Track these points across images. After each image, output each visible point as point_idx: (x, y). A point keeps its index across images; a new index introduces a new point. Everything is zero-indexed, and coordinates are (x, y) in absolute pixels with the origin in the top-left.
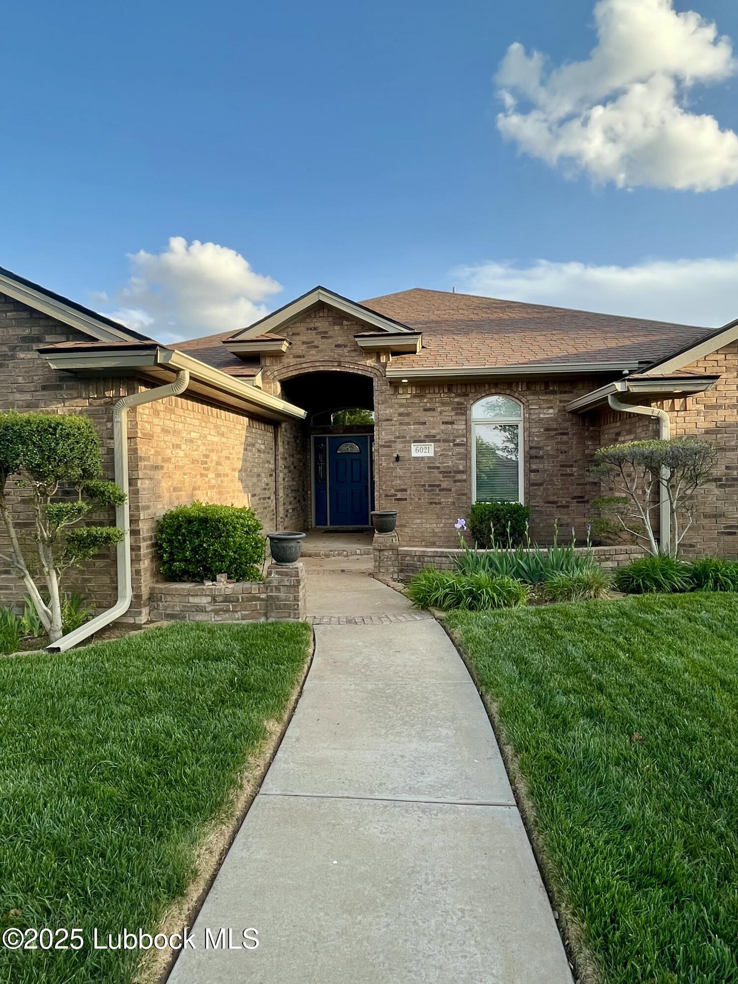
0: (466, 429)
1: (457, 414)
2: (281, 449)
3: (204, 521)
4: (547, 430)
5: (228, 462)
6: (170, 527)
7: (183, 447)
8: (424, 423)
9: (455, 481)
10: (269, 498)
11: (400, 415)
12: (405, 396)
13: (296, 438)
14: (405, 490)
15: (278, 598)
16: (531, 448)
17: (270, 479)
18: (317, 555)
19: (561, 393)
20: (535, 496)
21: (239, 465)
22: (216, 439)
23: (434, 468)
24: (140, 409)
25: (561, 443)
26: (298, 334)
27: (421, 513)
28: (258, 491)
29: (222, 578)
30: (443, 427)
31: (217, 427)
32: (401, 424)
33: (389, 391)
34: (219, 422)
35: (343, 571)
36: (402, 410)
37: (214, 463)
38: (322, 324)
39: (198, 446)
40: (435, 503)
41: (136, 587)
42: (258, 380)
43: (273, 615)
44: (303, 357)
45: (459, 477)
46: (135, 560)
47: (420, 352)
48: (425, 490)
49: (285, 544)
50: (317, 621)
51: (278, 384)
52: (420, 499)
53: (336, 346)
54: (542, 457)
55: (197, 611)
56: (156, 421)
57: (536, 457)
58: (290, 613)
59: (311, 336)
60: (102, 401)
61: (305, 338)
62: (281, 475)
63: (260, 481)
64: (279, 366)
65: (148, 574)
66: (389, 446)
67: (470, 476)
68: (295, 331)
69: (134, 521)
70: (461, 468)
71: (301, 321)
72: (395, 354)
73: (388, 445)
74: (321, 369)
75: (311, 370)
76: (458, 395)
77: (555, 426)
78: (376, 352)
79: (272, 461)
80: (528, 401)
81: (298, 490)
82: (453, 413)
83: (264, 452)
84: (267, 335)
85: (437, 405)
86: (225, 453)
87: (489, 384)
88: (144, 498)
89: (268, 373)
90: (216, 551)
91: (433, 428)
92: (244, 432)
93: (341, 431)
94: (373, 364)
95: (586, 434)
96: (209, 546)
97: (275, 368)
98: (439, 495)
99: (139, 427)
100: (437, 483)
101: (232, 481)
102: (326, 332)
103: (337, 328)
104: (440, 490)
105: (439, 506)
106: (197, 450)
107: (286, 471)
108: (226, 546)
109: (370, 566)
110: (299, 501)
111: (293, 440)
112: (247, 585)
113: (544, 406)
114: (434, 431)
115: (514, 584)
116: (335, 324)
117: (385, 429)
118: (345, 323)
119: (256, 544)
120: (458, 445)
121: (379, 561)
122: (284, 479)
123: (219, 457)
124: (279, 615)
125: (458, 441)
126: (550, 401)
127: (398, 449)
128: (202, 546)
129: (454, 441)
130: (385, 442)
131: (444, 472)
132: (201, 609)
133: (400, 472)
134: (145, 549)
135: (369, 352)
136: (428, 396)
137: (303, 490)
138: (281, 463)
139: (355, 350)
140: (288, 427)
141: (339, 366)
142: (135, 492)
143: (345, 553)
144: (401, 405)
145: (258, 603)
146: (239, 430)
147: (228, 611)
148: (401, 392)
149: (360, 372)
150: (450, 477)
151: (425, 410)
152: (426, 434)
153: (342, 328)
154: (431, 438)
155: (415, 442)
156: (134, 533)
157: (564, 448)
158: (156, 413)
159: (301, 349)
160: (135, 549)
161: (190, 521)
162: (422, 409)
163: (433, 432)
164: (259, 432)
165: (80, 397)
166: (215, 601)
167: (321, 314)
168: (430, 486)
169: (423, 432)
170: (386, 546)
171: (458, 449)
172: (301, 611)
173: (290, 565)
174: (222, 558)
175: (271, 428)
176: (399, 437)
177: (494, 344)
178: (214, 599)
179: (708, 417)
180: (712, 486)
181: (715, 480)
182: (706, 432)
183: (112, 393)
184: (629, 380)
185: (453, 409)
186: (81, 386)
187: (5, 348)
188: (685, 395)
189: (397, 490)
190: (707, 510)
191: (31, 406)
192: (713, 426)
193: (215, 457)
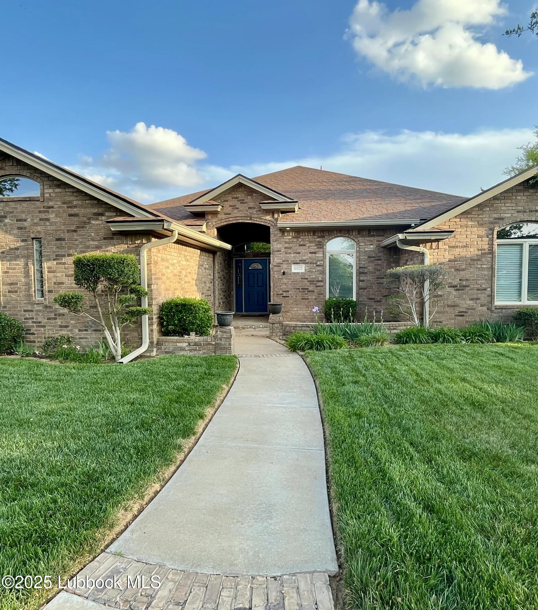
0: (323, 256)
1: (318, 248)
2: (217, 267)
3: (184, 305)
4: (369, 257)
5: (190, 275)
6: (166, 308)
7: (170, 267)
8: (299, 253)
9: (317, 286)
10: (210, 295)
11: (286, 248)
12: (288, 237)
13: (224, 260)
14: (288, 291)
15: (220, 344)
16: (360, 268)
17: (211, 284)
18: (238, 328)
19: (377, 236)
20: (362, 295)
21: (195, 277)
22: (185, 263)
23: (305, 279)
24: (152, 250)
25: (377, 265)
26: (227, 201)
27: (297, 305)
28: (205, 291)
29: (193, 334)
30: (310, 255)
31: (185, 256)
32: (286, 253)
33: (280, 234)
34: (186, 254)
35: (252, 335)
36: (287, 245)
37: (183, 276)
38: (240, 195)
39: (177, 267)
40: (305, 299)
41: (151, 338)
42: (204, 228)
43: (218, 352)
44: (230, 214)
45: (319, 284)
46: (151, 325)
47: (298, 211)
48: (299, 292)
49: (224, 317)
50: (239, 356)
51: (216, 230)
52: (296, 296)
53: (249, 208)
54: (366, 273)
55: (181, 350)
56: (159, 255)
57: (363, 273)
58: (227, 351)
59: (235, 202)
60: (134, 246)
61: (231, 203)
62: (217, 282)
63: (205, 285)
64: (216, 220)
65: (156, 332)
66: (279, 266)
67: (325, 283)
68: (225, 199)
69: (150, 305)
70: (320, 279)
71: (228, 194)
72: (283, 212)
73: (278, 265)
74: (240, 221)
75: (234, 222)
76: (319, 237)
77: (374, 255)
78: (272, 212)
79: (212, 274)
80: (358, 241)
81: (226, 291)
82: (316, 248)
83: (208, 269)
84: (209, 202)
85: (307, 243)
86: (189, 270)
87: (337, 231)
88: (155, 294)
89: (210, 223)
90: (190, 320)
91: (305, 256)
92: (198, 259)
93: (251, 256)
94: (270, 219)
95: (392, 260)
96: (187, 318)
97: (214, 220)
98: (307, 294)
99: (153, 258)
100: (306, 287)
101: (192, 286)
102: (243, 200)
103: (249, 197)
104: (308, 291)
105: (307, 301)
106: (176, 269)
107: (219, 280)
108: (195, 318)
109: (267, 333)
110: (226, 298)
111: (223, 261)
112: (205, 337)
113: (368, 244)
114: (305, 258)
115: (340, 339)
116: (248, 195)
117: (277, 256)
118: (254, 195)
119: (209, 318)
120: (318, 265)
121: (272, 330)
122: (218, 285)
123: (186, 273)
124: (221, 352)
125: (318, 263)
126: (371, 241)
127: (284, 267)
128: (183, 318)
129: (316, 263)
130: (277, 264)
131: (310, 281)
132: (182, 349)
133: (285, 281)
134: (155, 319)
135: (268, 212)
136: (301, 237)
137: (229, 291)
138: (217, 275)
139: (260, 211)
140: (221, 254)
141: (251, 219)
142: (150, 291)
143: (254, 327)
144: (286, 243)
145: (211, 346)
146: (196, 257)
147: (196, 350)
148: (286, 235)
149: (263, 223)
150: (313, 284)
151: (300, 245)
152: (300, 259)
153: (252, 198)
154: (303, 262)
155: (294, 263)
157: (379, 268)
158: (159, 251)
161: (177, 305)
162: (298, 245)
164: (205, 258)
165: (123, 243)
166: (190, 345)
167: (240, 190)
168: (302, 289)
169: (298, 258)
170: (276, 321)
171: (318, 268)
172: (232, 351)
173: (227, 328)
174: (193, 324)
175: (211, 255)
176: (284, 261)
177: (341, 207)
178: (189, 344)
179: (451, 253)
180: (452, 290)
181: (454, 287)
182: (449, 261)
183: (139, 241)
184: (406, 233)
185: (315, 245)
186: (124, 238)
187: (85, 219)
188: (437, 240)
189: (284, 291)
190: (449, 303)
191: (98, 247)
192: (453, 257)
193: (184, 273)
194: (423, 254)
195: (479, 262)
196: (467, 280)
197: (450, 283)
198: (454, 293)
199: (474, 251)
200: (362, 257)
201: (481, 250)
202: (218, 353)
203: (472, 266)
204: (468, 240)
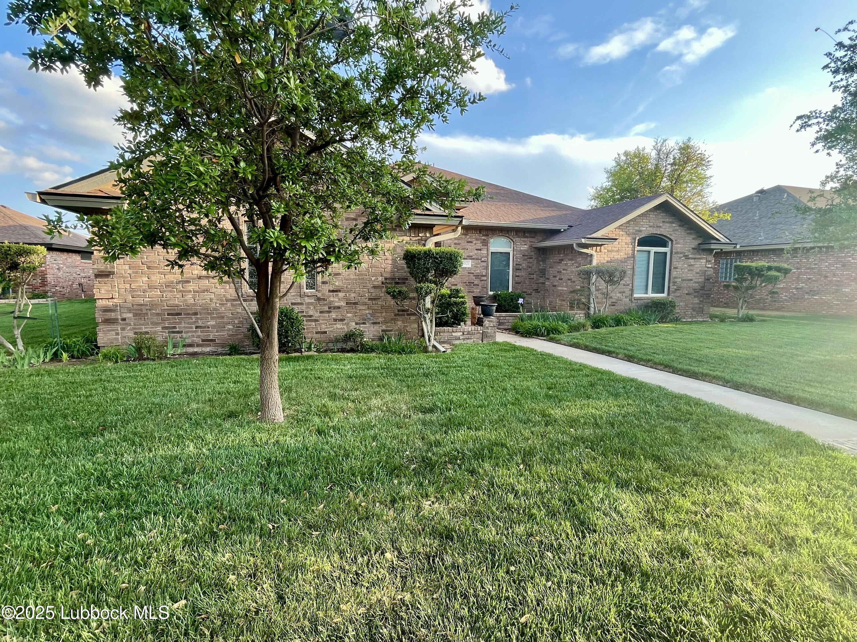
0: (486, 253)
8: (467, 249)
9: (481, 281)
11: (455, 244)
14: (457, 285)
15: (487, 332)
16: (516, 264)
19: (531, 238)
20: (517, 288)
23: (471, 273)
25: (529, 263)
29: (461, 324)
30: (476, 252)
40: (471, 292)
43: (485, 340)
45: (483, 278)
48: (466, 285)
57: (519, 268)
58: (492, 339)
60: (416, 238)
67: (488, 278)
70: (483, 274)
76: (484, 235)
77: (527, 254)
80: (515, 241)
85: (474, 240)
87: (500, 231)
91: (472, 252)
95: (540, 259)
100: (473, 281)
104: (474, 285)
113: (522, 244)
120: (483, 261)
124: (488, 340)
126: (524, 241)
129: (481, 259)
131: (476, 276)
132: (457, 338)
136: (470, 235)
145: (480, 335)
150: (478, 278)
151: (468, 242)
152: (468, 255)
154: (471, 257)
165: (406, 235)
166: (464, 334)
168: (469, 283)
171: (483, 264)
179: (608, 255)
183: (423, 235)
185: (481, 243)
186: (407, 230)
199: (623, 255)
200: (516, 256)
201: (628, 254)
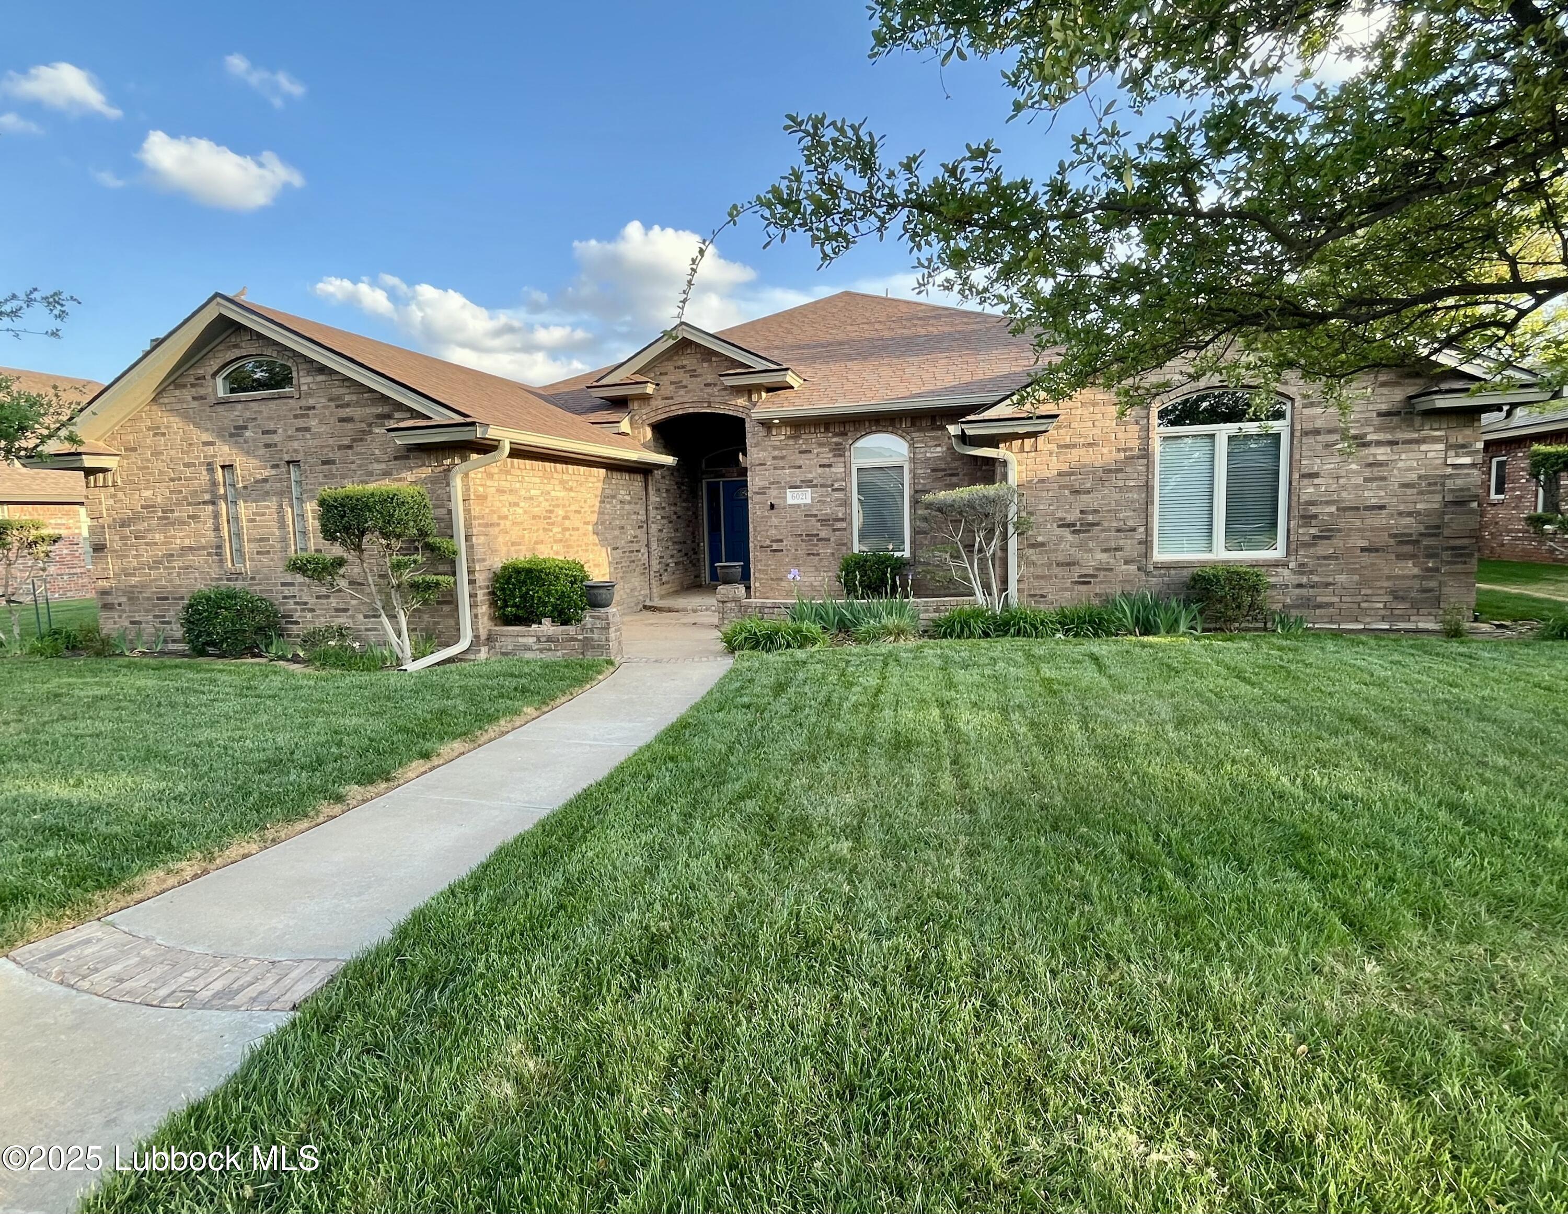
0: (847, 472)
1: (835, 456)
2: (655, 499)
3: (529, 571)
4: (933, 470)
5: (579, 516)
6: (503, 577)
7: (522, 504)
8: (800, 467)
9: (834, 530)
10: (638, 551)
11: (774, 458)
12: (778, 438)
13: (680, 484)
14: (781, 541)
15: (592, 639)
16: (916, 492)
17: (638, 532)
18: (685, 610)
20: (921, 545)
21: (594, 518)
22: (562, 494)
23: (811, 516)
24: (472, 474)
26: (665, 374)
27: (797, 565)
28: (622, 543)
29: (546, 621)
30: (820, 470)
31: (562, 482)
32: (775, 468)
33: (762, 432)
34: (565, 477)
35: (694, 624)
36: (776, 453)
37: (560, 518)
38: (688, 362)
39: (540, 502)
40: (813, 554)
41: (475, 628)
42: (625, 426)
43: (589, 653)
44: (672, 398)
45: (839, 525)
46: (474, 606)
47: (797, 386)
48: (802, 541)
49: (596, 591)
50: (626, 661)
51: (649, 428)
52: (796, 550)
53: (705, 385)
55: (525, 650)
56: (489, 483)
58: (602, 651)
59: (680, 375)
60: (441, 469)
61: (673, 378)
62: (654, 528)
63: (624, 533)
64: (648, 410)
65: (486, 618)
66: (764, 493)
67: (851, 524)
68: (662, 370)
69: (470, 572)
70: (840, 515)
71: (668, 360)
72: (769, 390)
73: (762, 492)
74: (691, 410)
75: (680, 412)
76: (836, 435)
77: (943, 466)
78: (748, 390)
79: (643, 512)
80: (912, 439)
81: (684, 542)
82: (830, 455)
83: (630, 503)
84: (632, 377)
85: (814, 446)
86: (574, 507)
87: (870, 421)
88: (479, 552)
89: (637, 417)
90: (540, 598)
91: (810, 472)
92: (600, 485)
93: (735, 475)
94: (744, 404)
95: (979, 474)
96: (534, 593)
97: (643, 411)
98: (816, 545)
99: (473, 490)
100: (815, 532)
101: (585, 535)
102: (695, 371)
103: (705, 365)
104: (818, 540)
105: (816, 558)
106: (538, 506)
107: (664, 522)
109: (718, 619)
110: (685, 554)
111: (676, 487)
112: (568, 628)
113: (931, 444)
116: (703, 360)
117: (759, 475)
118: (712, 359)
120: (837, 490)
121: (722, 614)
122: (661, 531)
123: (567, 512)
125: (836, 486)
126: (936, 438)
127: (773, 495)
128: (529, 593)
129: (833, 485)
130: (759, 489)
131: (823, 520)
132: (528, 648)
133: (775, 521)
134: (481, 595)
135: (739, 390)
136: (804, 437)
137: (694, 541)
138: (656, 513)
139: (724, 389)
141: (709, 406)
142: (470, 547)
144: (775, 448)
145: (576, 643)
146: (593, 483)
147: (550, 650)
148: (774, 433)
149: (731, 413)
150: (828, 525)
151: (800, 452)
152: (802, 478)
153: (711, 366)
154: (808, 483)
155: (791, 487)
156: (472, 582)
158: (490, 476)
159: (669, 390)
160: (473, 596)
161: (518, 571)
162: (797, 451)
163: (810, 476)
164: (621, 482)
165: (424, 465)
166: (541, 641)
167: (686, 352)
168: (807, 535)
169: (799, 476)
170: (728, 598)
171: (838, 495)
172: (613, 651)
173: (602, 610)
174: (545, 604)
175: (639, 477)
176: (773, 483)
177: (886, 371)
178: (539, 640)
179: (1061, 458)
180: (1066, 533)
181: (1069, 526)
182: (1059, 474)
183: (449, 461)
184: (963, 423)
185: (830, 451)
186: (424, 456)
187: (364, 425)
188: (1034, 435)
189: (772, 541)
190: (1061, 558)
191: (386, 474)
192: (1065, 467)
193: (561, 512)
194: (1005, 463)
195: (1119, 475)
196: (1096, 511)
197: (1061, 519)
198: (1070, 537)
199: (1111, 452)
200: (919, 471)
201: (1125, 450)
202: (589, 656)
203: (1106, 484)
204: (1097, 431)
